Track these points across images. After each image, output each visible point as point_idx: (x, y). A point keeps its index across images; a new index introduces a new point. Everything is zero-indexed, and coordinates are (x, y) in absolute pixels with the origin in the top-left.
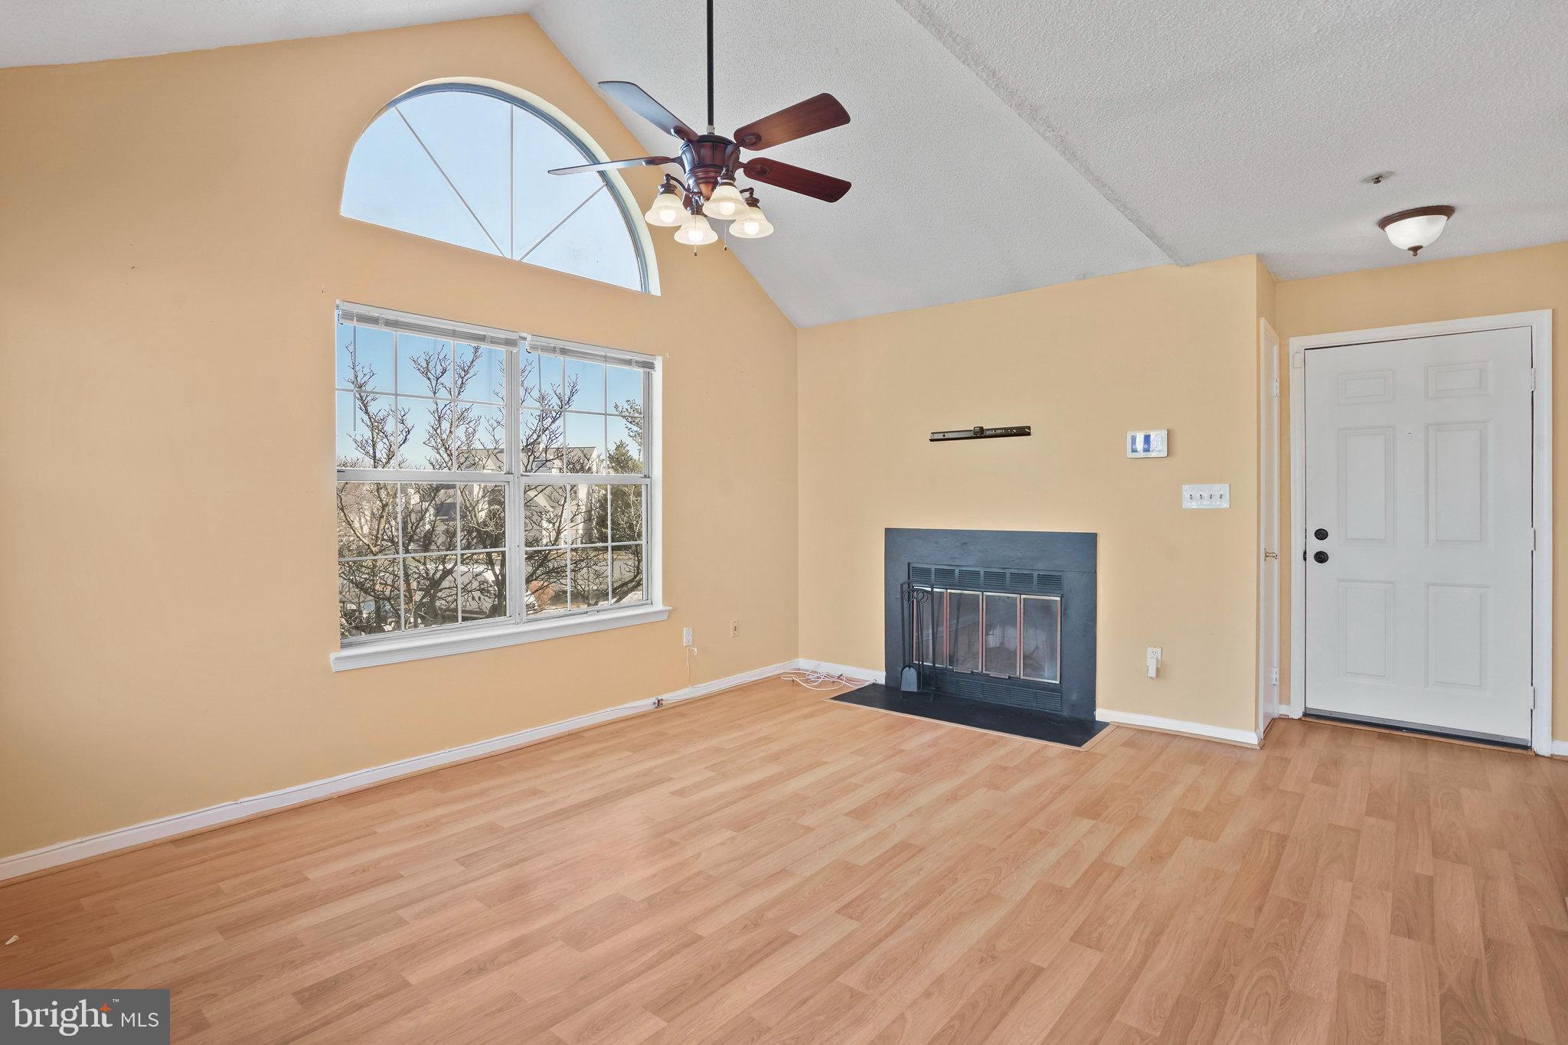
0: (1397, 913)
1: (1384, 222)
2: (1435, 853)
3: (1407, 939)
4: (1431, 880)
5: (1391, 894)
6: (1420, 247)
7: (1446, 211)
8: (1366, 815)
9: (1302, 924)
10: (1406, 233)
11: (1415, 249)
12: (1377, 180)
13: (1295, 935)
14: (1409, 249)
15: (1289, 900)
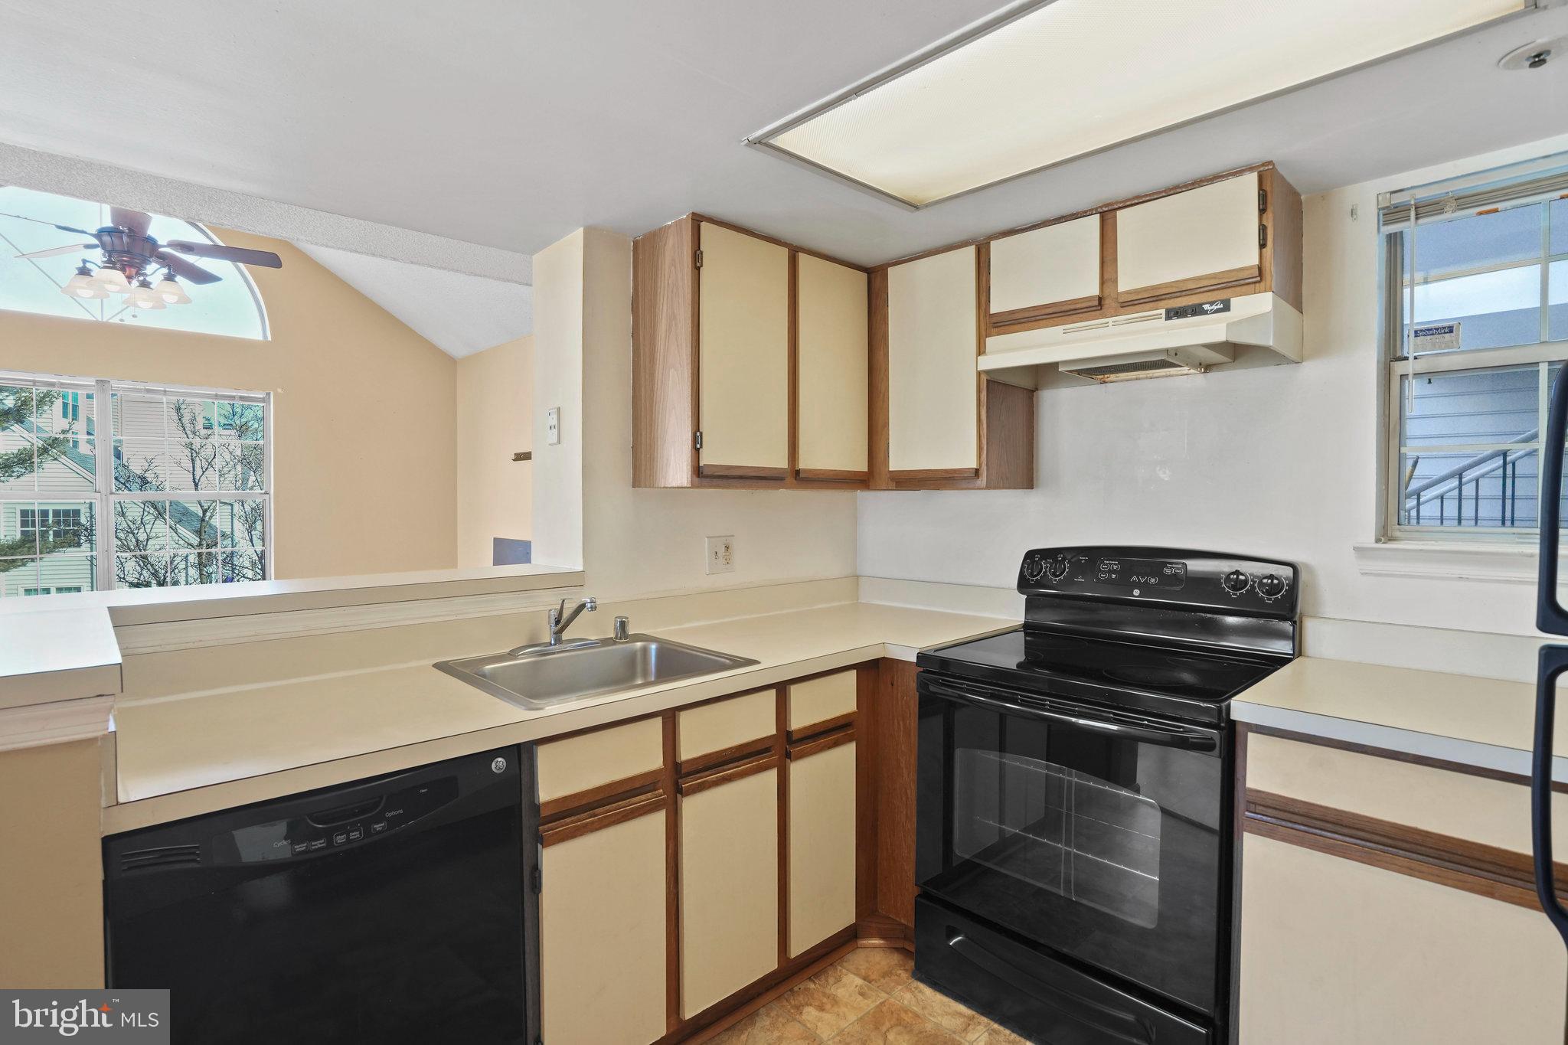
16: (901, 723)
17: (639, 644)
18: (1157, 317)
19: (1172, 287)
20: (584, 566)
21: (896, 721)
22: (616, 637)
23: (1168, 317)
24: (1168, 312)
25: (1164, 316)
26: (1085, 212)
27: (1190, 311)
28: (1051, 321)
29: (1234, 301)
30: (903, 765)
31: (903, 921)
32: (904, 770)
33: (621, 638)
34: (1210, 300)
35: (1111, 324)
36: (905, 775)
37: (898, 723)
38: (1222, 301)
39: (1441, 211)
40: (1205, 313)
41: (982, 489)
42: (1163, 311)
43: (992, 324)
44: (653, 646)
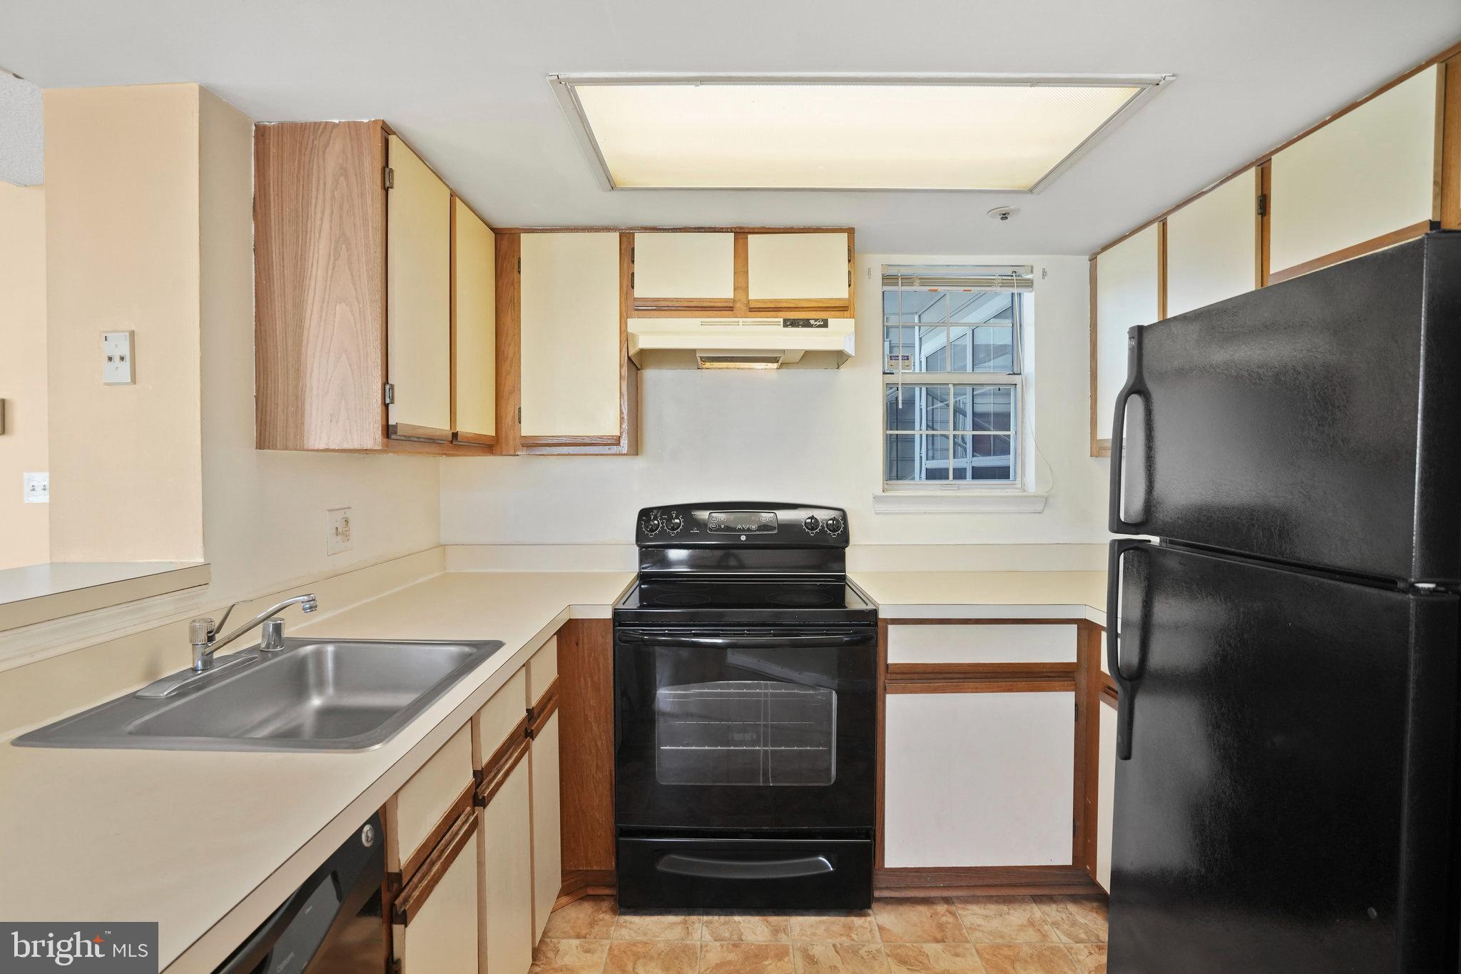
16: (589, 679)
17: (309, 648)
18: (776, 324)
19: (790, 302)
20: (206, 555)
21: (582, 679)
22: (268, 646)
23: (785, 325)
24: (785, 321)
25: (782, 323)
26: (722, 228)
27: (801, 323)
28: (689, 313)
29: (830, 321)
30: (591, 719)
31: (595, 868)
32: (593, 724)
33: (275, 647)
34: (816, 318)
35: (741, 323)
36: (595, 728)
37: (585, 680)
38: (823, 320)
39: (911, 284)
40: (811, 326)
41: (624, 455)
42: (781, 320)
43: (632, 306)
44: (330, 649)
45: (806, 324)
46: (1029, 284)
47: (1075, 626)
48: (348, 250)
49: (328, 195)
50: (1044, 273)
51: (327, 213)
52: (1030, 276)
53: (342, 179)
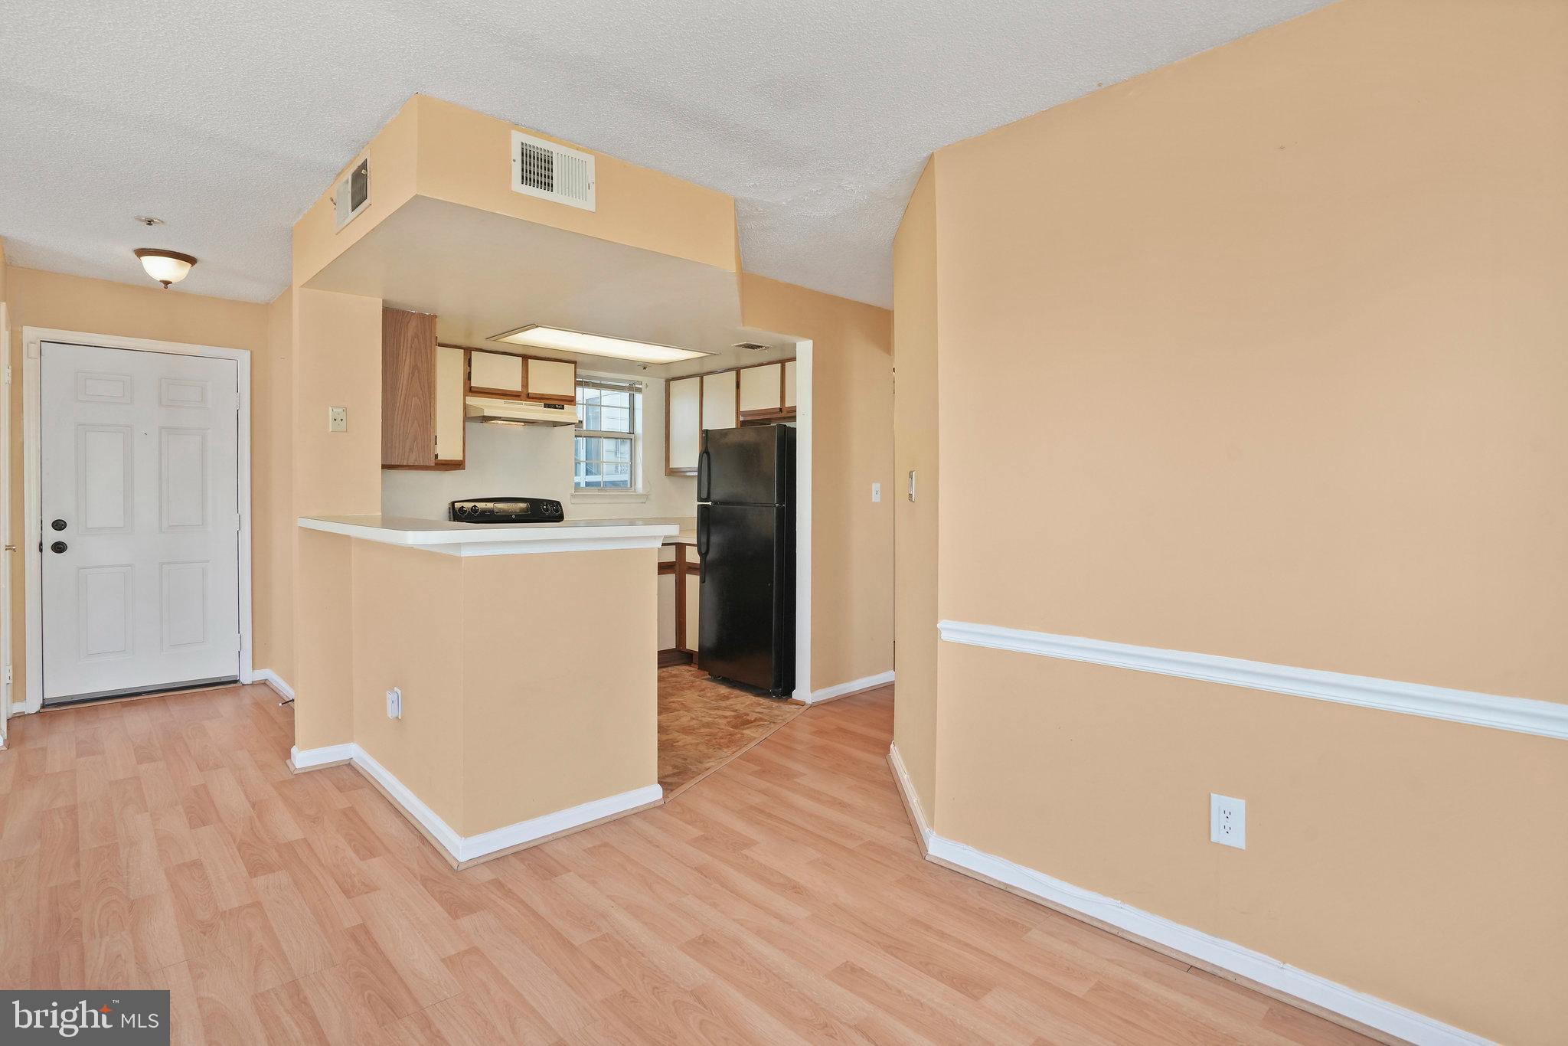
0: (190, 815)
1: (141, 252)
2: (201, 770)
3: (204, 827)
4: (204, 786)
5: (180, 806)
6: (170, 283)
7: (191, 260)
8: (138, 763)
9: (121, 856)
10: (160, 269)
11: (167, 283)
12: (150, 223)
13: (119, 866)
14: (161, 281)
15: (101, 847)
18: (541, 406)
19: (547, 395)
23: (545, 407)
24: (545, 405)
25: (543, 406)
26: (516, 355)
27: (552, 406)
28: (498, 396)
29: (562, 406)
34: (558, 404)
35: (524, 404)
38: (560, 406)
40: (557, 408)
42: (543, 404)
43: (471, 390)
45: (554, 407)
46: (639, 390)
47: (675, 546)
48: (418, 372)
49: (409, 345)
50: (647, 386)
51: (408, 354)
52: (640, 386)
53: (416, 339)
